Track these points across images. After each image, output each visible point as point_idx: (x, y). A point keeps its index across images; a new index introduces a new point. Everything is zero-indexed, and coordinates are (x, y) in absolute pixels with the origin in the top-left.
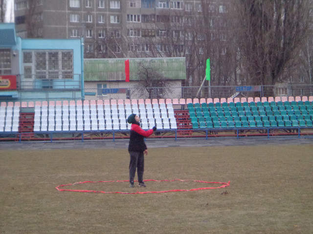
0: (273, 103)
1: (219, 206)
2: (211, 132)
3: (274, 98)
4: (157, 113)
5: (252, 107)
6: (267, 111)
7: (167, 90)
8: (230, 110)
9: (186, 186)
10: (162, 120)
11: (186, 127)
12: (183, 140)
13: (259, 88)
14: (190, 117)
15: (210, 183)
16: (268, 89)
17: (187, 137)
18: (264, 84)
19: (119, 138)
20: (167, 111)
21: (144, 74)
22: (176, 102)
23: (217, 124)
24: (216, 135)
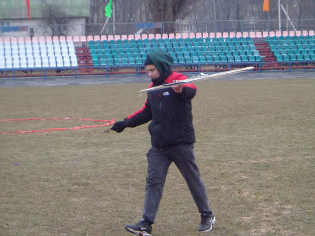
0: (175, 40)
1: (97, 145)
2: (111, 69)
3: (175, 35)
4: (58, 50)
5: (153, 43)
6: (168, 48)
7: (70, 27)
8: (131, 47)
9: (70, 125)
10: (63, 58)
11: (87, 65)
12: (83, 78)
13: (160, 25)
14: (91, 55)
15: (95, 121)
16: (169, 26)
17: (88, 75)
18: (165, 21)
19: (19, 76)
20: (68, 48)
21: (47, 11)
22: (76, 39)
23: (118, 61)
24: (117, 72)
